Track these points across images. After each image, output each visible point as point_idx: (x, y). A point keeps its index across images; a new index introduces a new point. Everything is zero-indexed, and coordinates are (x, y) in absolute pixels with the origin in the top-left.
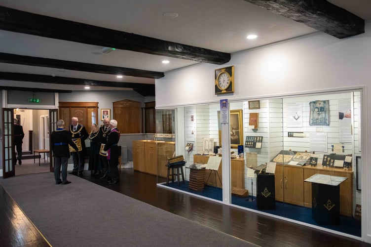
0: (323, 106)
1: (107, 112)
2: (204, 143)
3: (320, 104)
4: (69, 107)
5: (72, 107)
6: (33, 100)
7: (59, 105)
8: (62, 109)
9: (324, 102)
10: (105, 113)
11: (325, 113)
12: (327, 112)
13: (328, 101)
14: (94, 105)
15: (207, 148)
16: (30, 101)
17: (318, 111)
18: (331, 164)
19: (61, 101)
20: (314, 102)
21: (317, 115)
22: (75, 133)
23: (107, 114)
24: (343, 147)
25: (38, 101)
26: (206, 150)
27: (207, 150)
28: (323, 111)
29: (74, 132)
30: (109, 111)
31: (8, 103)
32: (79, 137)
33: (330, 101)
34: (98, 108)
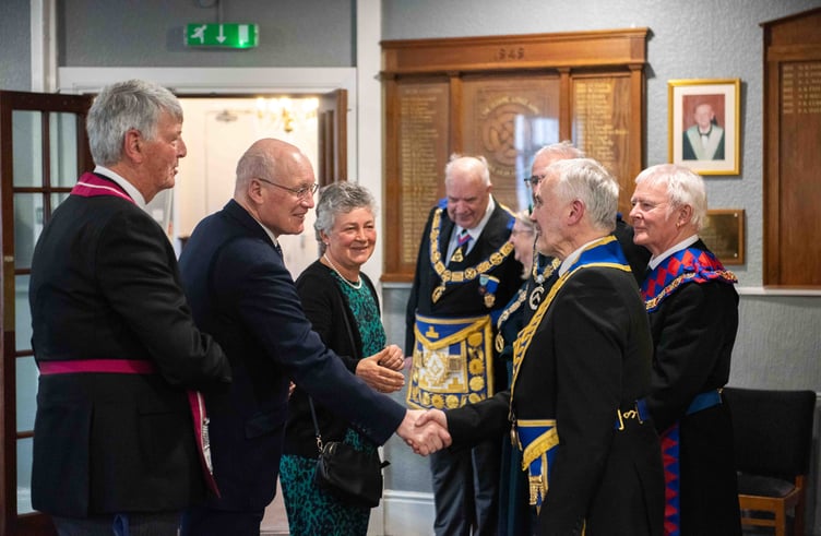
1: (717, 102)
4: (443, 76)
5: (462, 75)
6: (211, 32)
7: (387, 60)
8: (408, 91)
10: (704, 112)
14: (620, 53)
16: (196, 46)
19: (397, 36)
22: (458, 277)
23: (717, 121)
25: (242, 42)
29: (453, 267)
30: (730, 93)
31: (62, 61)
32: (481, 310)
34: (646, 71)
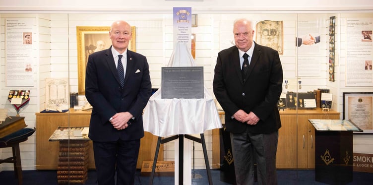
0: (274, 28)
2: (47, 88)
3: (271, 25)
9: (277, 23)
11: (278, 38)
12: (280, 36)
13: (282, 22)
15: (54, 98)
17: (268, 35)
18: (301, 106)
20: (263, 22)
21: (267, 41)
24: (300, 82)
26: (51, 101)
27: (55, 102)
28: (275, 35)
33: (283, 22)
